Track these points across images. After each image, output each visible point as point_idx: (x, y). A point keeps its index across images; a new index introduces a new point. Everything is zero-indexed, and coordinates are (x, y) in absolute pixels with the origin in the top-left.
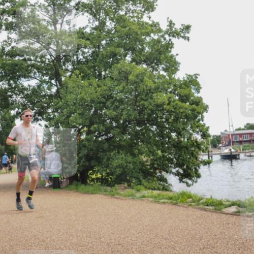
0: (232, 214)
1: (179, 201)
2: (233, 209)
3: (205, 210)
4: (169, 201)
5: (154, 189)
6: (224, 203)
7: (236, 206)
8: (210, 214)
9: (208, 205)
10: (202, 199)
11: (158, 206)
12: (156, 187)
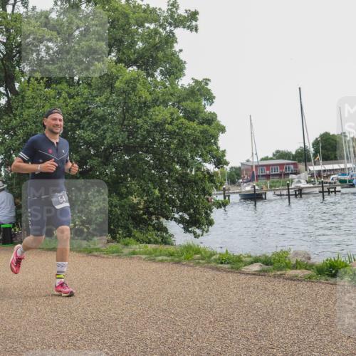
0: (254, 274)
1: (183, 257)
2: (256, 267)
3: (218, 269)
4: (169, 258)
5: (149, 242)
6: (244, 259)
7: (260, 264)
8: (224, 275)
9: (222, 263)
10: (214, 255)
11: (154, 266)
12: (152, 239)
